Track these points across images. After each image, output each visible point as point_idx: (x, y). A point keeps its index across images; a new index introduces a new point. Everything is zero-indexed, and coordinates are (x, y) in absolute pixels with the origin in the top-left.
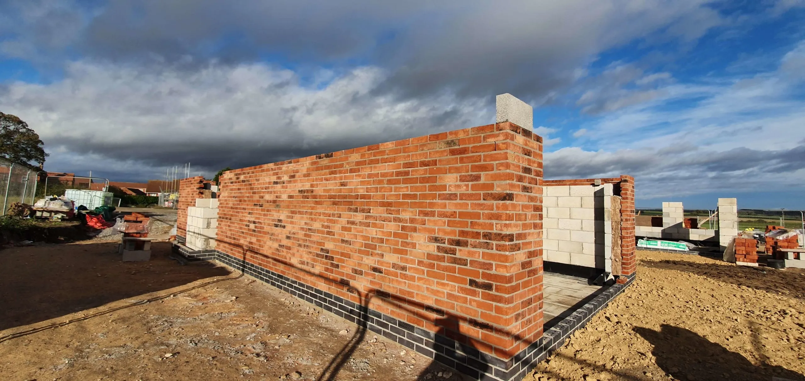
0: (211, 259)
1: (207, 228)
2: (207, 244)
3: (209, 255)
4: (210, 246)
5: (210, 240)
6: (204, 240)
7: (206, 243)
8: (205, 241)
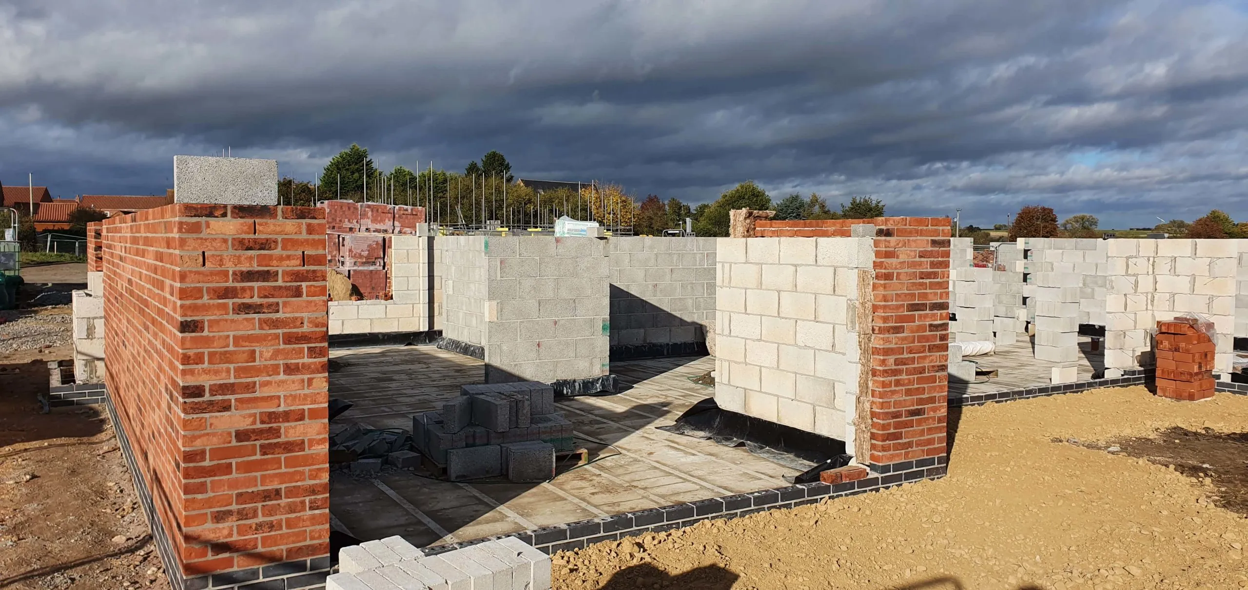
0: (96, 401)
1: (88, 338)
2: (91, 371)
3: (90, 394)
4: (98, 374)
5: (96, 362)
6: (84, 362)
7: (88, 369)
8: (86, 366)
